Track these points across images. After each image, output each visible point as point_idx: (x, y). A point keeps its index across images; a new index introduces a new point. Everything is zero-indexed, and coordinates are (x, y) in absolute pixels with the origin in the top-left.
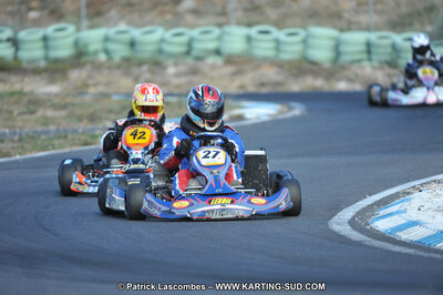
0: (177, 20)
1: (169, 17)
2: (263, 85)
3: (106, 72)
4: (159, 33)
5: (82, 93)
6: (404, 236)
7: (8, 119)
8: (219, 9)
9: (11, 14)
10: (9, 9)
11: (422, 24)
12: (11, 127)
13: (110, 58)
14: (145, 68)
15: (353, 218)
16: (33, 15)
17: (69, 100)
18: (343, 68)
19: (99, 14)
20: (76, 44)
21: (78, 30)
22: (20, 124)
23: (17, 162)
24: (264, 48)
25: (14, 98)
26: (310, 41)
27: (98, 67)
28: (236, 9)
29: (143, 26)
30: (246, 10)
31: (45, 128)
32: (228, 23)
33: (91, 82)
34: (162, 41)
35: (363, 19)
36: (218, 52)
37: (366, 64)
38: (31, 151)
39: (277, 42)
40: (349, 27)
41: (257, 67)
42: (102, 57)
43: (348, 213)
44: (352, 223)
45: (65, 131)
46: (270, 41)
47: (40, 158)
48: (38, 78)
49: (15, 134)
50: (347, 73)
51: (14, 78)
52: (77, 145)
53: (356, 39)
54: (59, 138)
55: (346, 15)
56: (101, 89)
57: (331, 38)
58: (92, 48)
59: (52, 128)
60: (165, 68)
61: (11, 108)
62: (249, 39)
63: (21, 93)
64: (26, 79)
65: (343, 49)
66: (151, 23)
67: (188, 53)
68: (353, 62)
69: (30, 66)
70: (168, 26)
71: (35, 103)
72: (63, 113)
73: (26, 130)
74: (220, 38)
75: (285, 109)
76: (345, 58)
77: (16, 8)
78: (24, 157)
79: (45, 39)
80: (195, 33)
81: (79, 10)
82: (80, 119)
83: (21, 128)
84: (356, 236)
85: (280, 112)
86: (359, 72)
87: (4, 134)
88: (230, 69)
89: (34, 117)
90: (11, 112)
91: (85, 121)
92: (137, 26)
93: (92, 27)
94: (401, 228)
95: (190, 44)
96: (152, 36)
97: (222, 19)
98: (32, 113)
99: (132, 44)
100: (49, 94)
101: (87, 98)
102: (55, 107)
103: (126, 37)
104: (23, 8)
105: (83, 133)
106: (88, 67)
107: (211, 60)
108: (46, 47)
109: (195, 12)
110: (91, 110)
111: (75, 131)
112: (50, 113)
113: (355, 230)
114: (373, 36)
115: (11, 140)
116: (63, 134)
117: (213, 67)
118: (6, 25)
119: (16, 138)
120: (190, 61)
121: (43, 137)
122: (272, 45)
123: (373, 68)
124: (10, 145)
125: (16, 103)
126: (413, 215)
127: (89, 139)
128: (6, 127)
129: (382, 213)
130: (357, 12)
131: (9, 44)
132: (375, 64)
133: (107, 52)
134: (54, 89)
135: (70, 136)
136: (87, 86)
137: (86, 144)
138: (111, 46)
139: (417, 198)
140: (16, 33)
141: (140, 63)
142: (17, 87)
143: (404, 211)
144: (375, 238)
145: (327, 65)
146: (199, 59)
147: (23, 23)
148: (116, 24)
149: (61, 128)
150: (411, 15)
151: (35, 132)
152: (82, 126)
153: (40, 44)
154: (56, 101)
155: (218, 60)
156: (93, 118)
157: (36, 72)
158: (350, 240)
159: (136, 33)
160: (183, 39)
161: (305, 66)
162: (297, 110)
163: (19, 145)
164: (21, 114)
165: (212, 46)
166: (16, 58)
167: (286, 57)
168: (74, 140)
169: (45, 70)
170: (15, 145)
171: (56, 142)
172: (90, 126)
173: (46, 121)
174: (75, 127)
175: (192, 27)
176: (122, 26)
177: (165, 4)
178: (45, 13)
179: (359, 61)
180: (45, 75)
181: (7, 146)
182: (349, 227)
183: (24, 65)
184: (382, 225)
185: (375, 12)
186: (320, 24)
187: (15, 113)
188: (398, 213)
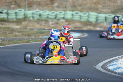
0: (53, 9)
1: (50, 8)
2: (76, 28)
3: (32, 23)
4: (48, 12)
5: (25, 28)
6: (117, 71)
7: (5, 35)
8: (64, 6)
9: (7, 6)
10: (6, 4)
11: (121, 12)
12: (6, 37)
13: (34, 19)
14: (43, 22)
15: (102, 66)
16: (13, 6)
17: (22, 30)
18: (98, 24)
19: (31, 6)
20: (24, 14)
21: (25, 11)
22: (9, 36)
23: (8, 47)
24: (77, 18)
25: (7, 29)
26: (90, 16)
27: (30, 21)
28: (69, 6)
29: (43, 10)
30: (72, 7)
31: (15, 38)
32: (67, 10)
33: (28, 25)
34: (48, 14)
35: (104, 10)
36: (64, 18)
37: (105, 23)
38: (12, 44)
39: (80, 16)
40: (100, 13)
41: (75, 23)
42: (32, 18)
43: (101, 64)
44: (102, 67)
45: (21, 39)
46: (78, 16)
47: (15, 46)
48: (13, 24)
49: (7, 39)
50: (100, 25)
51: (7, 24)
52: (25, 43)
53: (102, 16)
54: (20, 40)
55: (100, 9)
56: (31, 27)
57: (95, 15)
58: (29, 16)
59: (18, 38)
60: (49, 22)
61: (6, 32)
62: (73, 15)
63: (9, 28)
64: (10, 24)
65: (98, 18)
66: (45, 10)
67: (55, 18)
68: (101, 22)
69: (11, 20)
70: (50, 10)
71: (13, 31)
72: (21, 34)
73: (10, 38)
74: (64, 14)
75: (83, 35)
76: (99, 21)
77: (8, 4)
78: (10, 45)
79: (16, 13)
80: (58, 13)
81: (25, 5)
82: (25, 35)
83: (9, 37)
84: (103, 71)
85: (81, 36)
86: (103, 25)
87: (4, 39)
88: (67, 23)
89: (12, 34)
90: (6, 33)
91: (27, 36)
92: (41, 10)
93: (29, 10)
94: (116, 69)
95: (56, 16)
96: (46, 13)
97: (65, 9)
98: (12, 33)
99: (40, 15)
100: (17, 28)
101: (27, 30)
102: (18, 32)
103: (38, 13)
104: (10, 4)
105: (26, 40)
106: (28, 21)
107: (62, 20)
108: (16, 15)
109: (58, 7)
110: (28, 33)
111: (24, 39)
112: (17, 34)
113: (103, 69)
114: (107, 15)
115: (6, 41)
116: (21, 40)
117: (62, 22)
118: (5, 9)
119: (8, 40)
120: (56, 20)
121: (15, 40)
122: (79, 17)
123: (107, 24)
124: (6, 42)
125: (8, 30)
126: (119, 65)
127: (28, 41)
128: (5, 37)
129: (110, 64)
130: (103, 8)
131: (6, 14)
132: (107, 23)
133: (33, 17)
134: (18, 27)
135: (23, 40)
136: (27, 26)
137: (27, 43)
138: (34, 16)
139: (120, 61)
140: (8, 11)
141: (42, 21)
142: (8, 26)
143: (117, 64)
144: (109, 72)
145: (94, 23)
146: (58, 20)
147: (10, 8)
148: (35, 10)
149: (20, 38)
150: (117, 10)
151: (13, 39)
152: (26, 37)
153: (14, 14)
154: (19, 30)
155: (64, 21)
156: (29, 35)
157: (13, 22)
158: (102, 72)
159: (41, 12)
160: (54, 14)
161: (88, 23)
162: (86, 35)
163: (9, 42)
164: (9, 33)
165: (62, 16)
166: (8, 18)
167: (83, 20)
168: (24, 41)
169: (16, 22)
170: (7, 42)
171: (19, 42)
172: (28, 38)
173: (16, 36)
174: (24, 38)
175: (57, 11)
176: (37, 10)
177: (49, 4)
178: (16, 6)
179: (103, 22)
180: (15, 23)
181: (5, 42)
182: (101, 68)
183: (10, 20)
184: (110, 68)
185: (108, 8)
186: (92, 11)
187: (7, 33)
188: (115, 64)
